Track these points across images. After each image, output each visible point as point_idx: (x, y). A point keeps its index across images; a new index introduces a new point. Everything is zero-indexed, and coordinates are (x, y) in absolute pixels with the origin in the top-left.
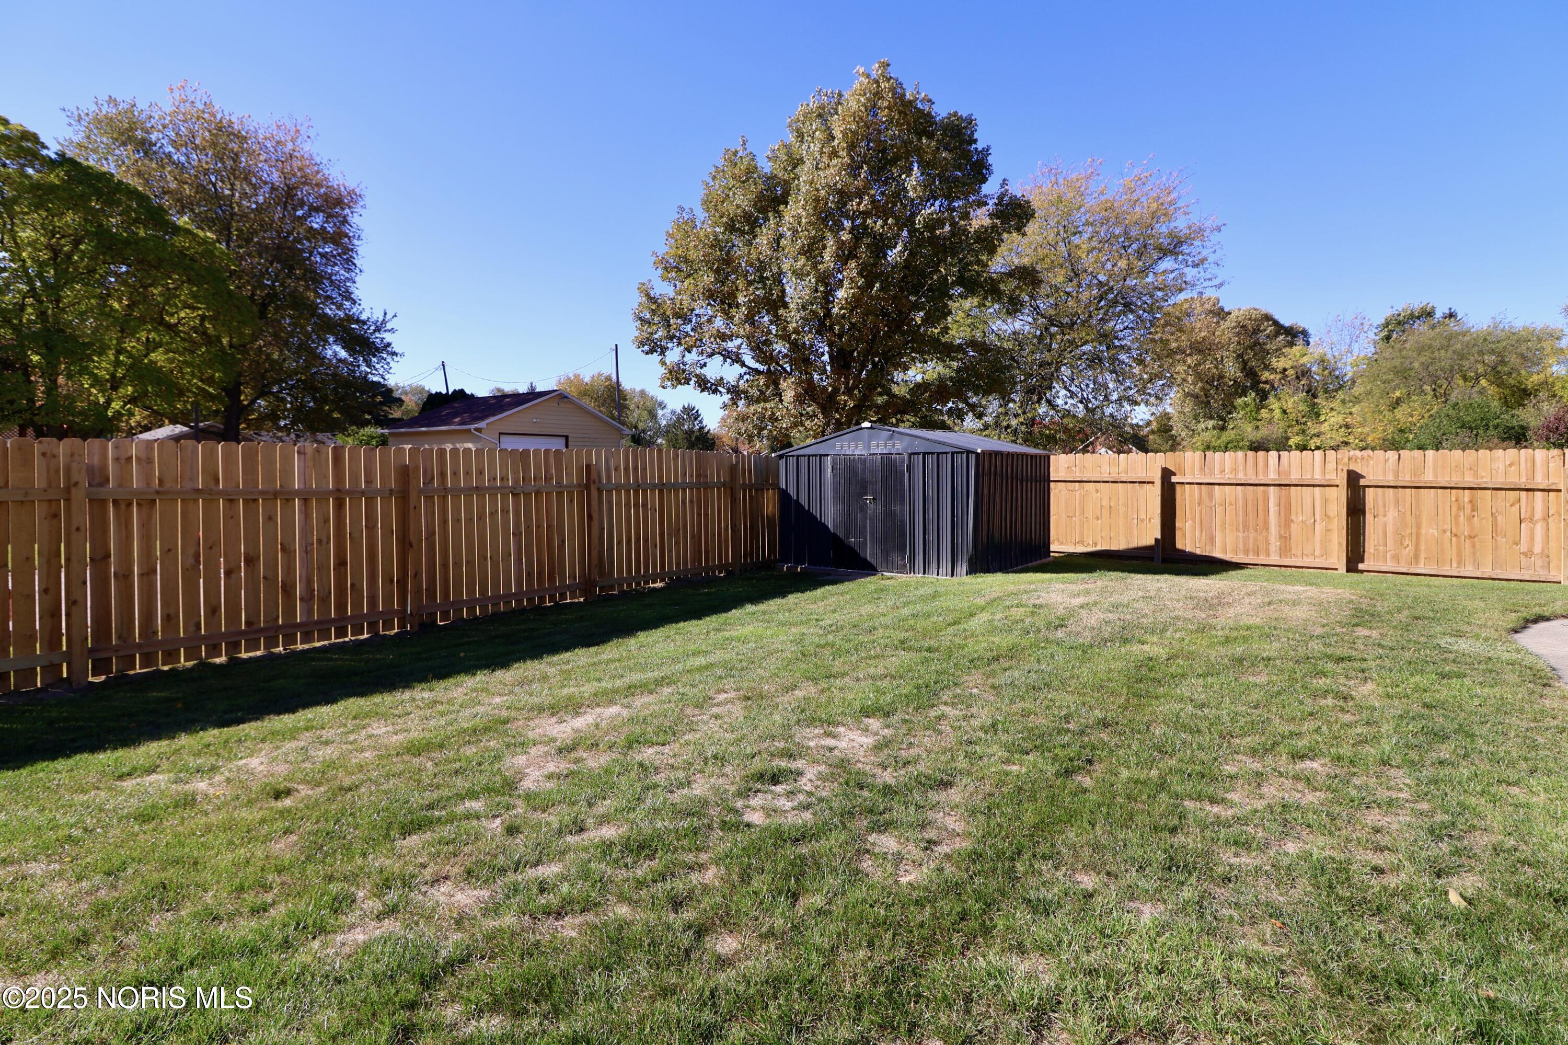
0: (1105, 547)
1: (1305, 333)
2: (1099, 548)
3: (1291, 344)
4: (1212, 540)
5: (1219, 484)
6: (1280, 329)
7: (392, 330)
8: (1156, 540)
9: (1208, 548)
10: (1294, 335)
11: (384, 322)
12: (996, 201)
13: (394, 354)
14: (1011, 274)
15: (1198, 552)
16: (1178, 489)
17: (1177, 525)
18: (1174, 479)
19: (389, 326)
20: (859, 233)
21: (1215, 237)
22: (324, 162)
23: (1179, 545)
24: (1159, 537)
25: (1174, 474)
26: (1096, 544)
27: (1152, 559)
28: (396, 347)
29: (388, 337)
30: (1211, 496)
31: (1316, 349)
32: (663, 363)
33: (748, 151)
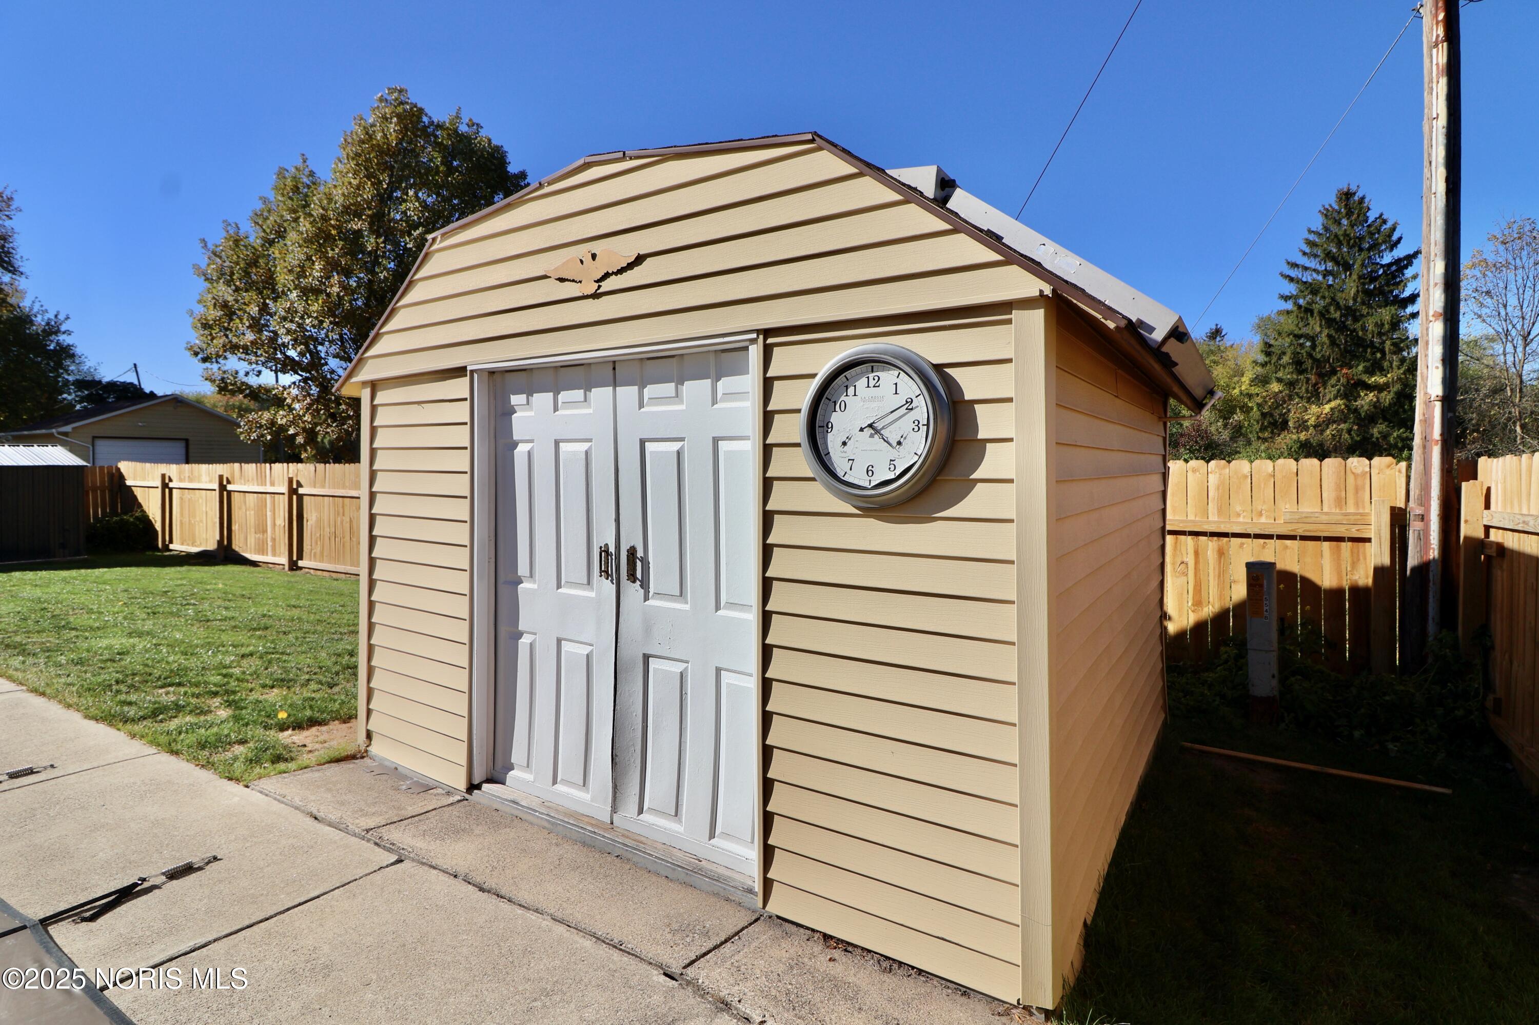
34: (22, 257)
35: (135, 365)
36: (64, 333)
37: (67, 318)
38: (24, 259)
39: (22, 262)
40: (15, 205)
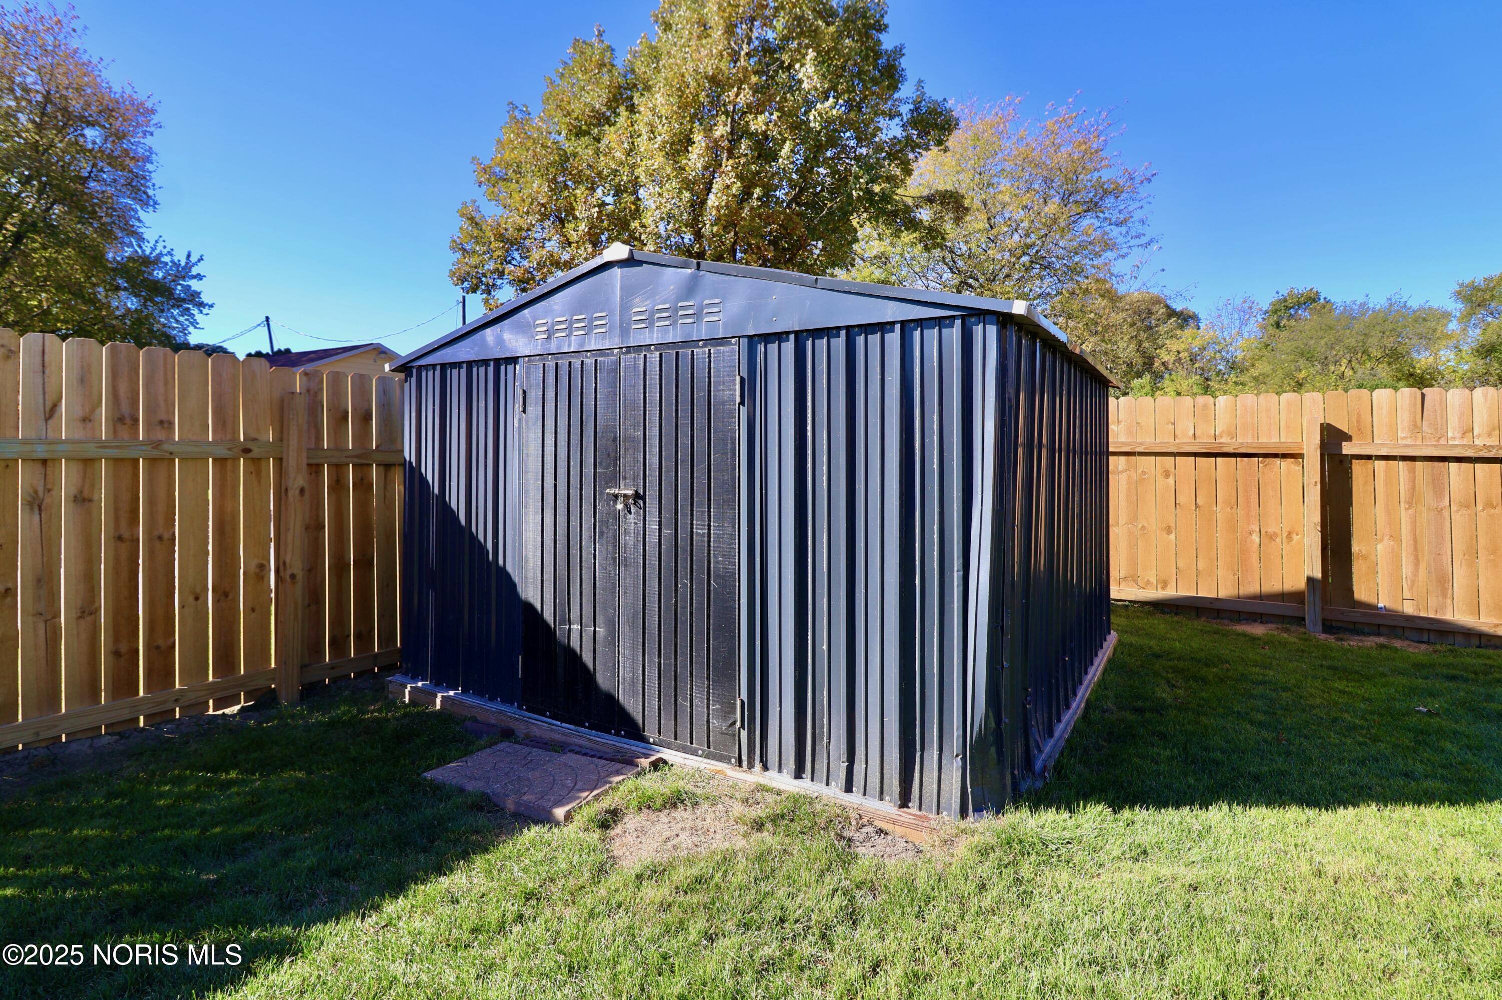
0: (1185, 591)
1: (1195, 318)
2: (1170, 592)
3: (1182, 327)
4: (1444, 583)
5: (1459, 460)
6: (1172, 313)
7: (199, 277)
8: (1310, 580)
9: (1433, 602)
10: (1186, 319)
11: (189, 266)
12: (912, 107)
13: (201, 305)
14: (930, 200)
15: (1409, 609)
16: (1358, 469)
17: (1355, 548)
18: (1348, 449)
19: (194, 271)
20: (737, 134)
21: (1144, 190)
22: (95, 61)
23: (1362, 592)
24: (1318, 574)
25: (1349, 438)
26: (1165, 585)
27: (1300, 620)
28: (205, 298)
29: (195, 285)
30: (1439, 486)
31: (1206, 332)
32: (486, 302)
33: (606, 43)
34: (154, 185)
35: (267, 319)
36: (194, 277)
37: (201, 259)
38: (156, 187)
39: (154, 190)
40: (155, 119)
